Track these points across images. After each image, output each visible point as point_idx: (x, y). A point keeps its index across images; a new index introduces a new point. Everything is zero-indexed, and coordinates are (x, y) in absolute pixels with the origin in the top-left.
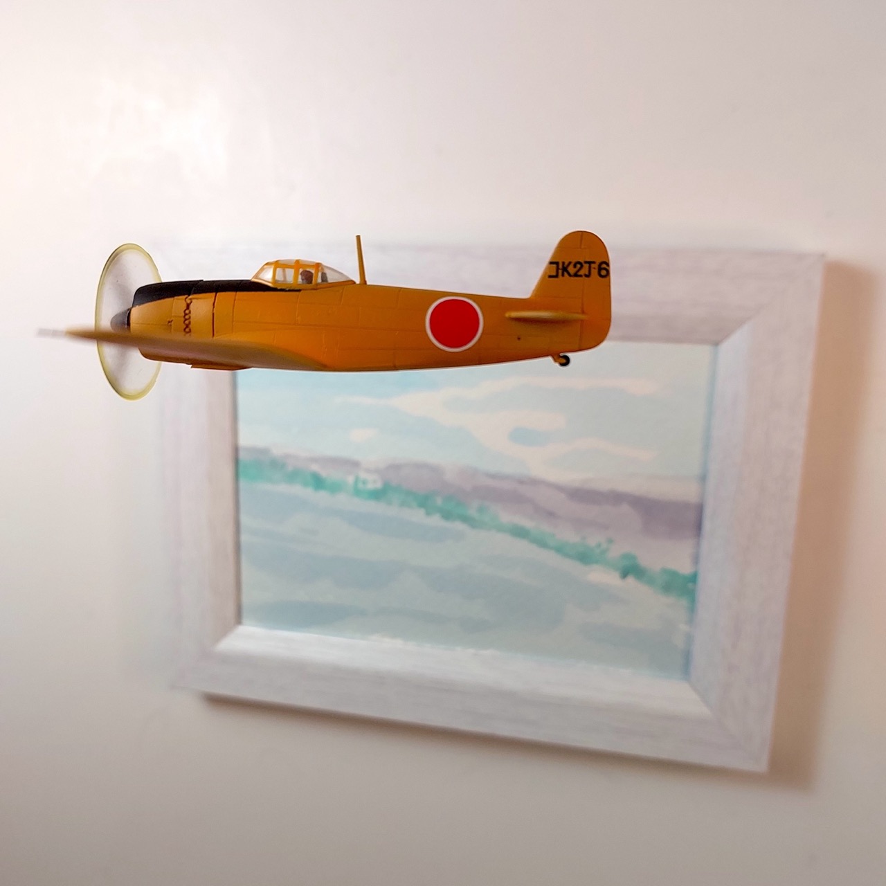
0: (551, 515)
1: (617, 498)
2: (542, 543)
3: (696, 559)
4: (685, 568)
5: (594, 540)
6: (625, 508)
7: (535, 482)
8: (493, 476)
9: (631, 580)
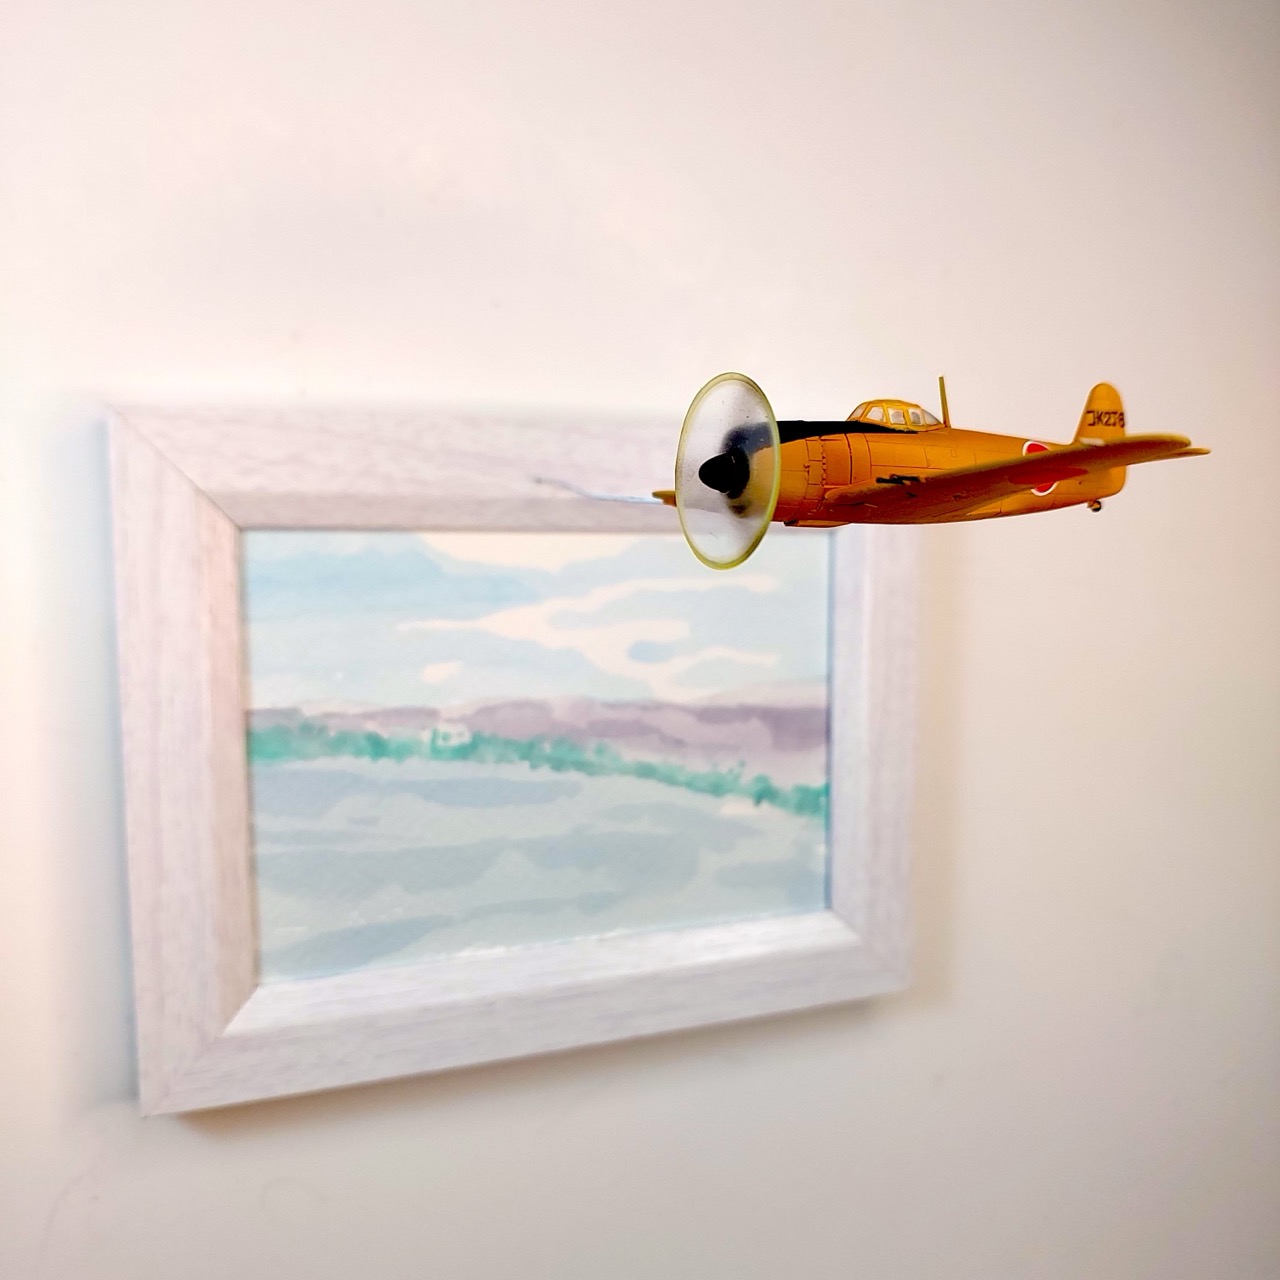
0: (679, 743)
1: (746, 713)
2: (670, 780)
3: (828, 768)
4: (817, 781)
5: (726, 765)
6: (755, 723)
7: (659, 707)
8: (612, 706)
9: (765, 806)
